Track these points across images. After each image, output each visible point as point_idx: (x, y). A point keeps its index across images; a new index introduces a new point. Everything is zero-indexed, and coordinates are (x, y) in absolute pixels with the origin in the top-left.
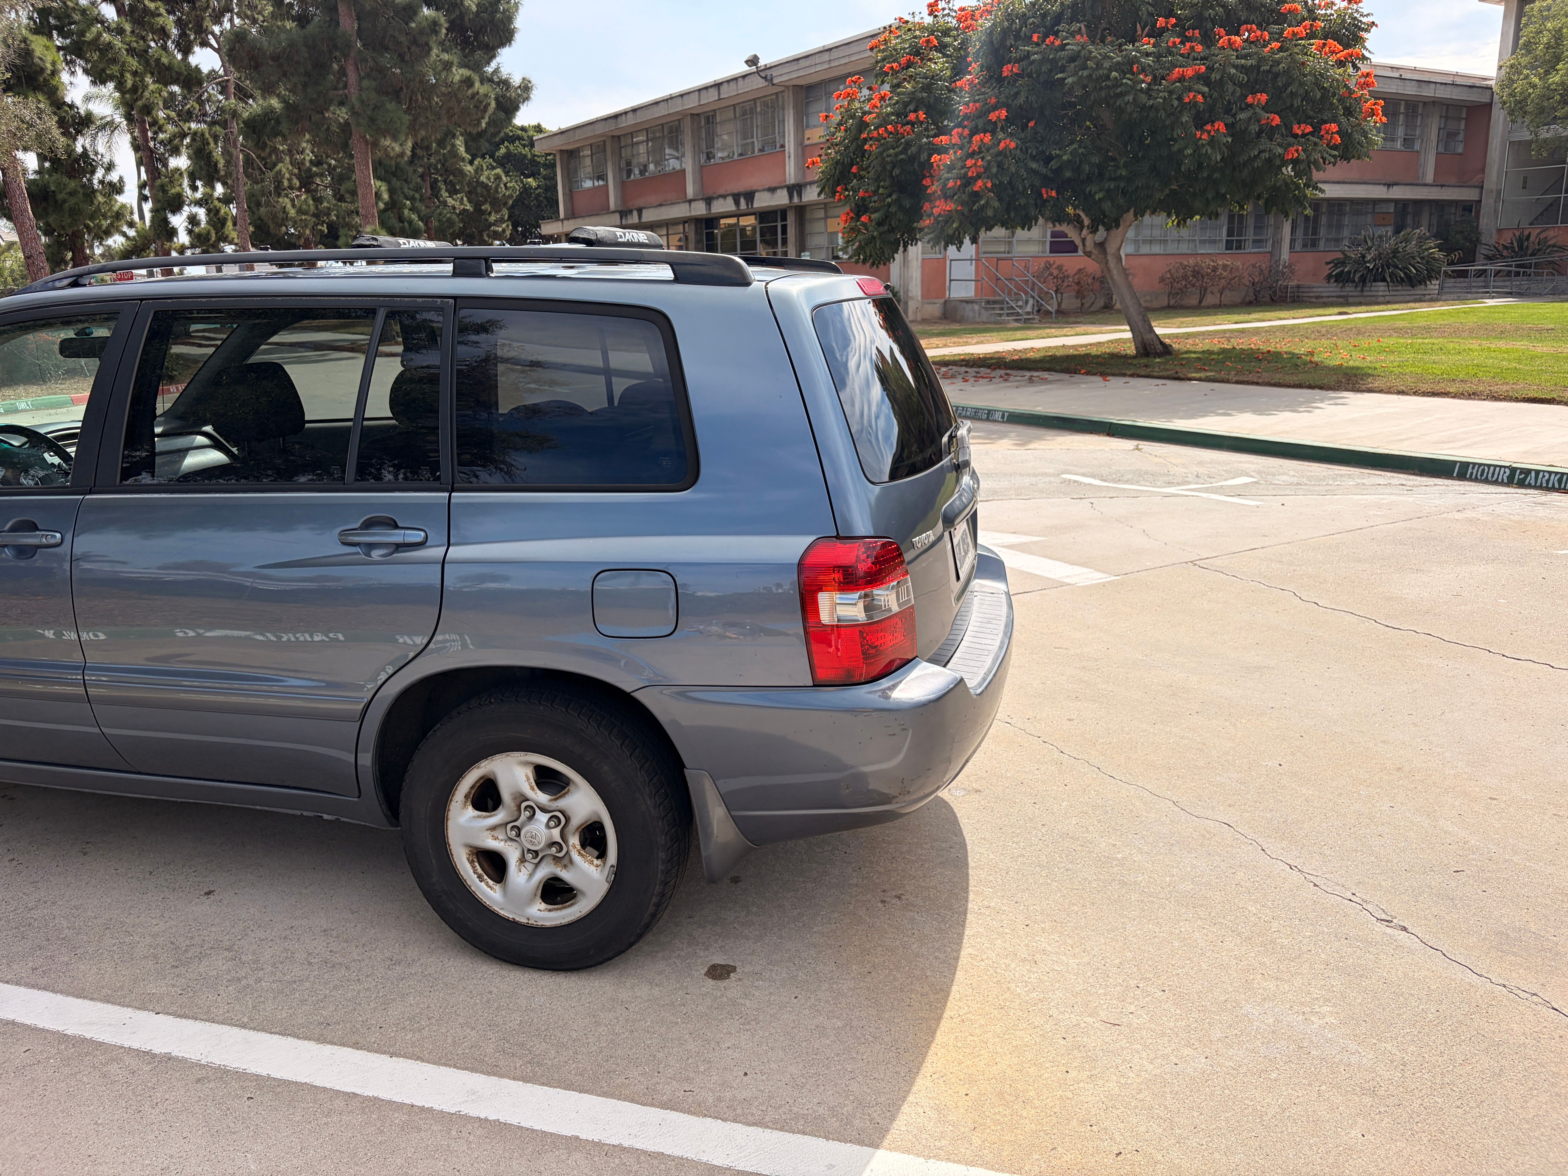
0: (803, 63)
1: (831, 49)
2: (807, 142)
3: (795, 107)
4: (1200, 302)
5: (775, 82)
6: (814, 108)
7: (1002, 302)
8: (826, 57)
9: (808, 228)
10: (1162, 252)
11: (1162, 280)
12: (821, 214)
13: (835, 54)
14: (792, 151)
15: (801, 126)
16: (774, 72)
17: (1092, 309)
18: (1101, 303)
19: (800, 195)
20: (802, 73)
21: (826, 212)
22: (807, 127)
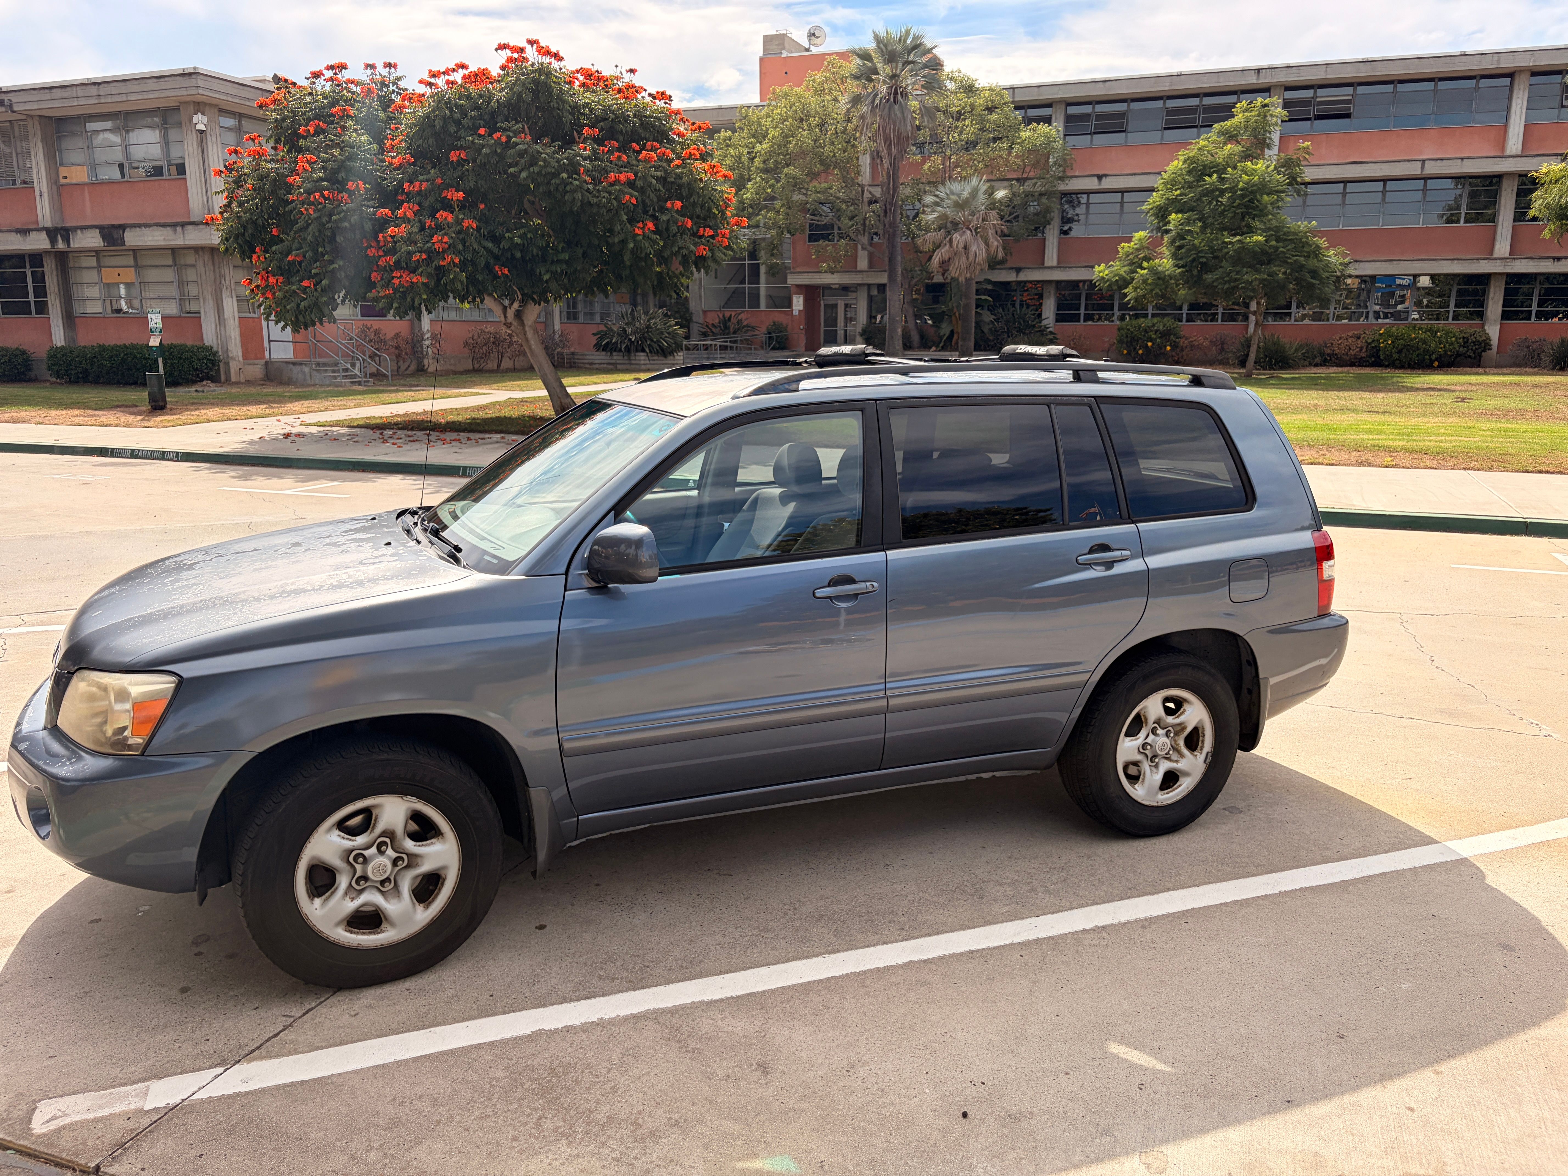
0: (57, 93)
1: (99, 84)
2: (63, 181)
3: (44, 140)
4: (499, 366)
5: (15, 109)
6: (67, 144)
7: (336, 364)
8: (94, 91)
9: (74, 276)
10: (458, 318)
11: (466, 344)
12: (93, 262)
13: (104, 90)
14: (45, 189)
15: (54, 161)
16: (14, 98)
17: (408, 372)
18: (413, 367)
19: (67, 240)
20: (57, 104)
21: (98, 261)
22: (62, 164)
